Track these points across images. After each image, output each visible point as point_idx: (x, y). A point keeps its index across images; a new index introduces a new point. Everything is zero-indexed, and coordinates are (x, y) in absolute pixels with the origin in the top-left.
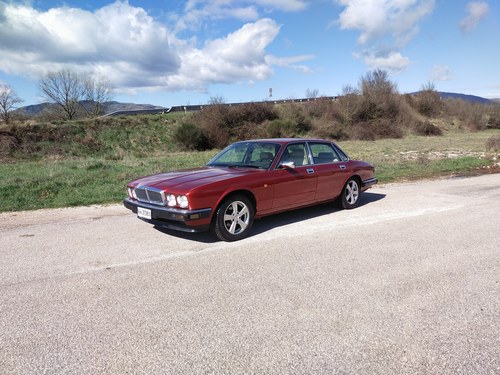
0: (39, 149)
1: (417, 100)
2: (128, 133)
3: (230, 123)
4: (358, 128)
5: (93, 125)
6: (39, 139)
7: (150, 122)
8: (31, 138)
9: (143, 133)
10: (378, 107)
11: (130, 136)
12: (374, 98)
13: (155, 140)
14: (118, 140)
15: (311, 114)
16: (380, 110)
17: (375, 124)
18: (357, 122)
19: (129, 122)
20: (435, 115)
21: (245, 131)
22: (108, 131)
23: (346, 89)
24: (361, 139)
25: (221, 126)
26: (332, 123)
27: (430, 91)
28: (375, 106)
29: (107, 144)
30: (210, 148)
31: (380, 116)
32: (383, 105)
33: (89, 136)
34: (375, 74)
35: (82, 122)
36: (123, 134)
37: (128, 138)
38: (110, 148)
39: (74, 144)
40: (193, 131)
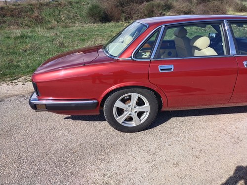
0: (4, 22)
2: (60, 11)
5: (38, 6)
6: (4, 16)
7: (74, 4)
9: (69, 11)
11: (61, 13)
13: (76, 16)
14: (54, 16)
21: (132, 9)
22: (47, 10)
25: (117, 6)
29: (47, 18)
30: (110, 21)
33: (36, 13)
35: (32, 5)
36: (57, 12)
37: (59, 15)
38: (49, 21)
39: (27, 19)
40: (98, 9)
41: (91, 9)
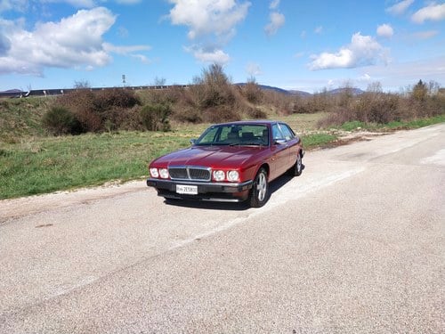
1: (244, 90)
3: (99, 108)
4: (208, 113)
10: (220, 95)
12: (216, 88)
13: (22, 125)
16: (222, 98)
17: (220, 109)
20: (259, 102)
25: (92, 110)
27: (253, 84)
28: (218, 94)
30: (85, 132)
32: (224, 94)
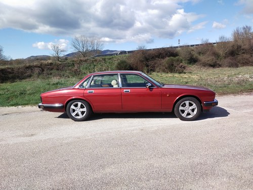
0: (51, 74)
2: (95, 66)
3: (147, 60)
4: (228, 60)
5: (78, 62)
6: (52, 69)
7: (107, 60)
8: (49, 68)
9: (102, 65)
10: (242, 48)
11: (96, 67)
12: (240, 43)
13: (107, 69)
14: (89, 69)
15: (200, 53)
17: (240, 57)
18: (228, 57)
19: (96, 60)
21: (155, 64)
22: (85, 65)
23: (222, 38)
24: (230, 67)
25: (142, 61)
26: (210, 58)
28: (240, 47)
29: (84, 71)
31: (244, 53)
33: (76, 68)
34: (244, 28)
35: (74, 61)
36: (92, 66)
37: (94, 68)
38: (85, 73)
39: (68, 72)
40: (125, 64)
41: (119, 64)
